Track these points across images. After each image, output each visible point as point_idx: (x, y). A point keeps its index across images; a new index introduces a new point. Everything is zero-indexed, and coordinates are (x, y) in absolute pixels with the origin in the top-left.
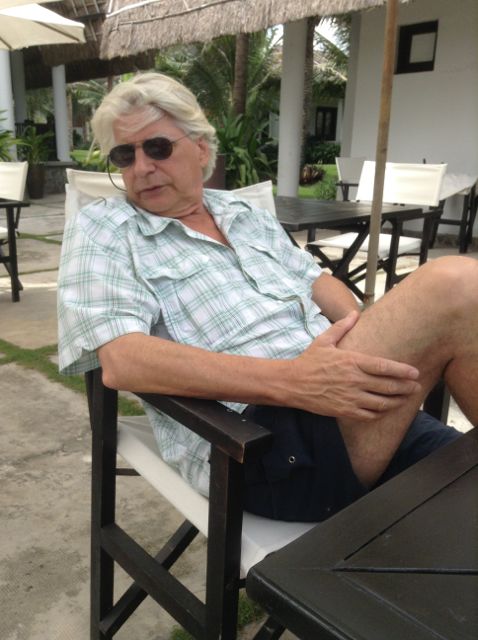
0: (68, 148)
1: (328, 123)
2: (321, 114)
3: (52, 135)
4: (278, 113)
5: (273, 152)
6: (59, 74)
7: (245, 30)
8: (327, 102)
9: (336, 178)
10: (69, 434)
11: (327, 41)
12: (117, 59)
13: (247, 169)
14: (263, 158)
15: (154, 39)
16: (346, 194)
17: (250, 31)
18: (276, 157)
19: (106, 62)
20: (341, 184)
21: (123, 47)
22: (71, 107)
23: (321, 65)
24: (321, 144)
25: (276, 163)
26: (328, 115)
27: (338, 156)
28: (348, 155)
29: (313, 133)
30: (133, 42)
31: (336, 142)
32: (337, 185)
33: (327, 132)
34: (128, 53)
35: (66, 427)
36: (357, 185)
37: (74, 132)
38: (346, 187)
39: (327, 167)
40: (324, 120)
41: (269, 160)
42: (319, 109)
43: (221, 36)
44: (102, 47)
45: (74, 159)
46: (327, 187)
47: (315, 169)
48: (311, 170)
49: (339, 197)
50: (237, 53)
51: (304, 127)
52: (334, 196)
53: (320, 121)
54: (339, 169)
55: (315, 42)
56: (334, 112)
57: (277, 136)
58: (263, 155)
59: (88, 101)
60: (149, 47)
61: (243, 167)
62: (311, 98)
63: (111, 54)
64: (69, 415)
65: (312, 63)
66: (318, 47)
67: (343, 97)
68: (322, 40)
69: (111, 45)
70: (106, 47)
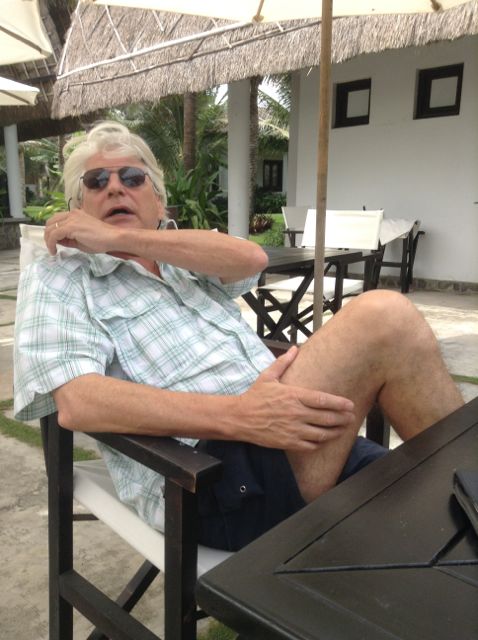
0: (21, 204)
1: (275, 175)
2: (267, 167)
3: (5, 192)
4: (226, 167)
5: (223, 204)
6: (11, 133)
7: (191, 89)
8: (273, 154)
9: (284, 226)
10: (25, 489)
11: (270, 98)
12: (68, 119)
13: (199, 220)
14: (214, 209)
15: (104, 99)
16: (293, 241)
17: (196, 90)
18: (226, 208)
19: (57, 121)
20: (288, 232)
21: (75, 107)
22: (23, 165)
23: (263, 123)
24: (268, 195)
25: (227, 213)
26: (275, 168)
27: (285, 205)
28: (294, 204)
29: (261, 184)
30: (83, 102)
31: (283, 193)
32: (284, 232)
33: (274, 184)
34: (79, 113)
35: (22, 482)
36: (302, 232)
37: (27, 188)
38: (293, 235)
39: (274, 216)
40: (271, 172)
41: (220, 211)
42: (266, 162)
43: (169, 96)
44: (53, 107)
45: (27, 215)
46: (276, 235)
47: (264, 218)
48: (260, 220)
49: (287, 243)
50: (185, 112)
51: (252, 180)
52: (282, 244)
53: (267, 173)
54: (286, 218)
55: (259, 100)
56: (280, 164)
57: (226, 188)
58: (214, 206)
59: (39, 158)
60: (100, 107)
61: (195, 218)
62: (257, 151)
63: (62, 114)
64: (24, 469)
65: (257, 119)
66: (261, 105)
67: (287, 150)
68: (266, 97)
69: (62, 105)
70: (57, 106)
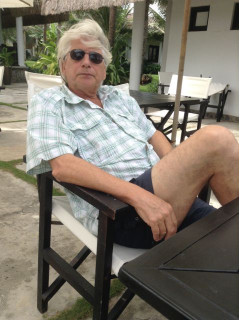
0: (24, 59)
1: (154, 54)
2: (151, 49)
3: (16, 52)
4: (130, 48)
5: (127, 67)
6: (19, 21)
7: (115, 5)
8: (154, 43)
9: (158, 82)
10: (26, 204)
11: (155, 12)
12: (50, 15)
13: (114, 75)
14: (122, 70)
15: (69, 6)
16: (163, 90)
17: (117, 6)
18: (129, 70)
19: (44, 17)
20: (161, 85)
21: (53, 9)
22: (25, 38)
23: (152, 24)
24: (151, 65)
25: (129, 73)
26: (155, 50)
27: (159, 71)
28: (164, 71)
29: (147, 58)
30: (58, 7)
31: (158, 64)
32: (159, 85)
33: (154, 58)
34: (56, 13)
36: (169, 86)
37: (27, 51)
38: (163, 87)
39: (153, 76)
40: (153, 52)
41: (125, 71)
42: (150, 46)
43: (103, 7)
44: (42, 9)
45: (27, 65)
46: (154, 86)
47: (148, 76)
48: (145, 77)
49: (160, 92)
50: (110, 16)
51: (143, 55)
52: (157, 91)
53: (151, 52)
54: (160, 77)
55: (149, 12)
56: (158, 48)
57: (130, 59)
58: (122, 68)
59: (33, 36)
60: (66, 10)
61: (112, 74)
62: (146, 40)
63: (47, 13)
64: (25, 195)
65: (148, 23)
66: (150, 15)
67: (163, 41)
68: (153, 11)
69: (47, 8)
70: (44, 8)
